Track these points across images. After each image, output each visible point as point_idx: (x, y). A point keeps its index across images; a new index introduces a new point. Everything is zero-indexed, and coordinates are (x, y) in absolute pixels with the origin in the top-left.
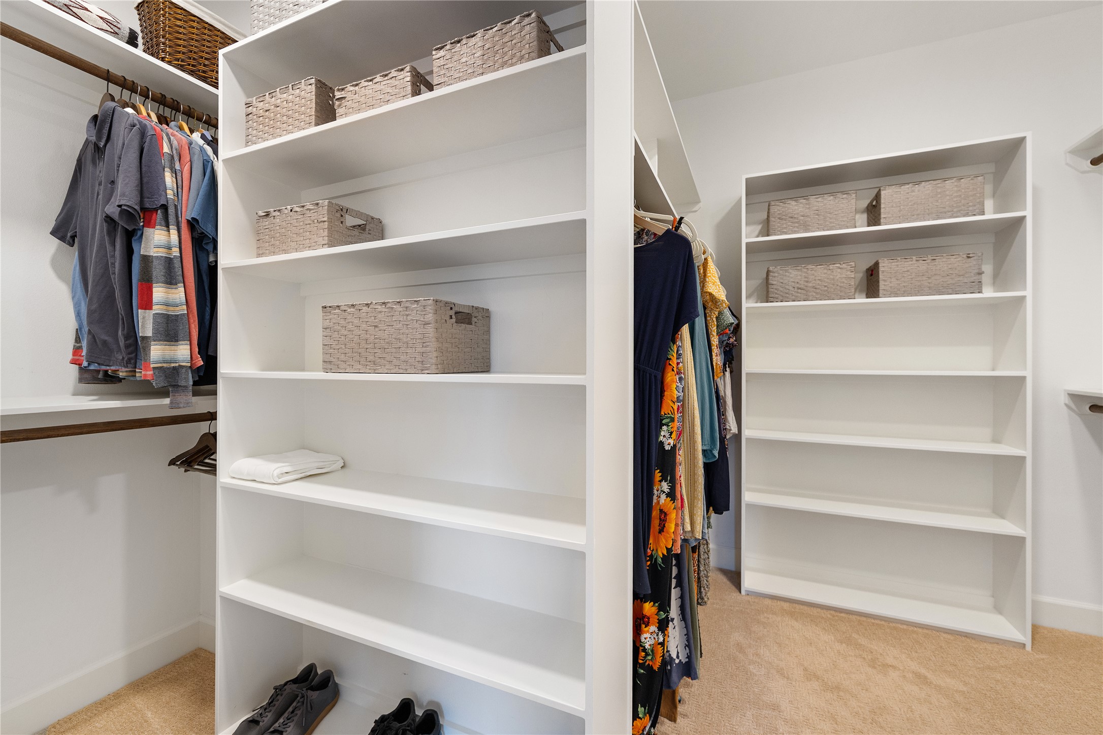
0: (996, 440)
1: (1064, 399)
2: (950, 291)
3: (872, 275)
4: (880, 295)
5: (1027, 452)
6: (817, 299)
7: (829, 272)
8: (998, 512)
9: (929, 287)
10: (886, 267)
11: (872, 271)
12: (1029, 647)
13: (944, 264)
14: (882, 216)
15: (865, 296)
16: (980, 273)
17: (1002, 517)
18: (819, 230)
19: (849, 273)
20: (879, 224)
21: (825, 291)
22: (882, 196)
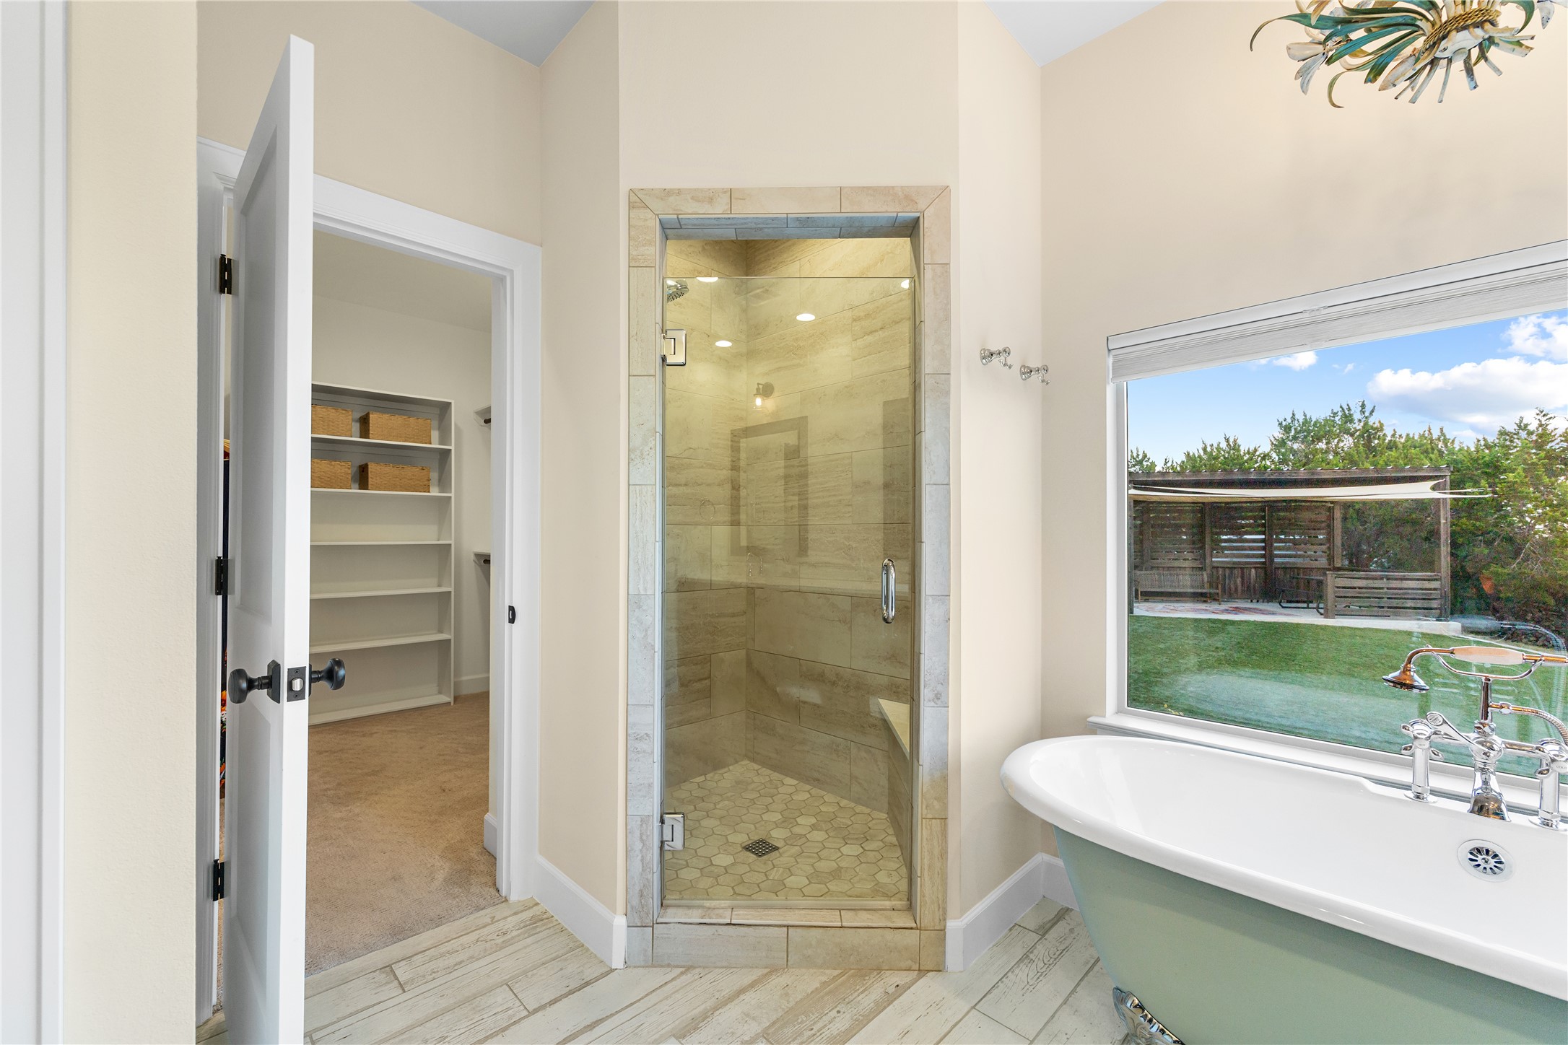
0: (439, 586)
1: (473, 557)
2: (412, 489)
3: (363, 471)
4: (370, 486)
5: (451, 589)
6: (322, 487)
7: (331, 467)
8: (440, 631)
9: (401, 486)
10: (373, 468)
11: (363, 468)
12: (452, 704)
13: (410, 471)
14: (371, 432)
15: (357, 486)
16: (429, 480)
17: (442, 633)
18: (323, 433)
19: (346, 470)
20: (368, 438)
21: (328, 481)
22: (371, 419)
